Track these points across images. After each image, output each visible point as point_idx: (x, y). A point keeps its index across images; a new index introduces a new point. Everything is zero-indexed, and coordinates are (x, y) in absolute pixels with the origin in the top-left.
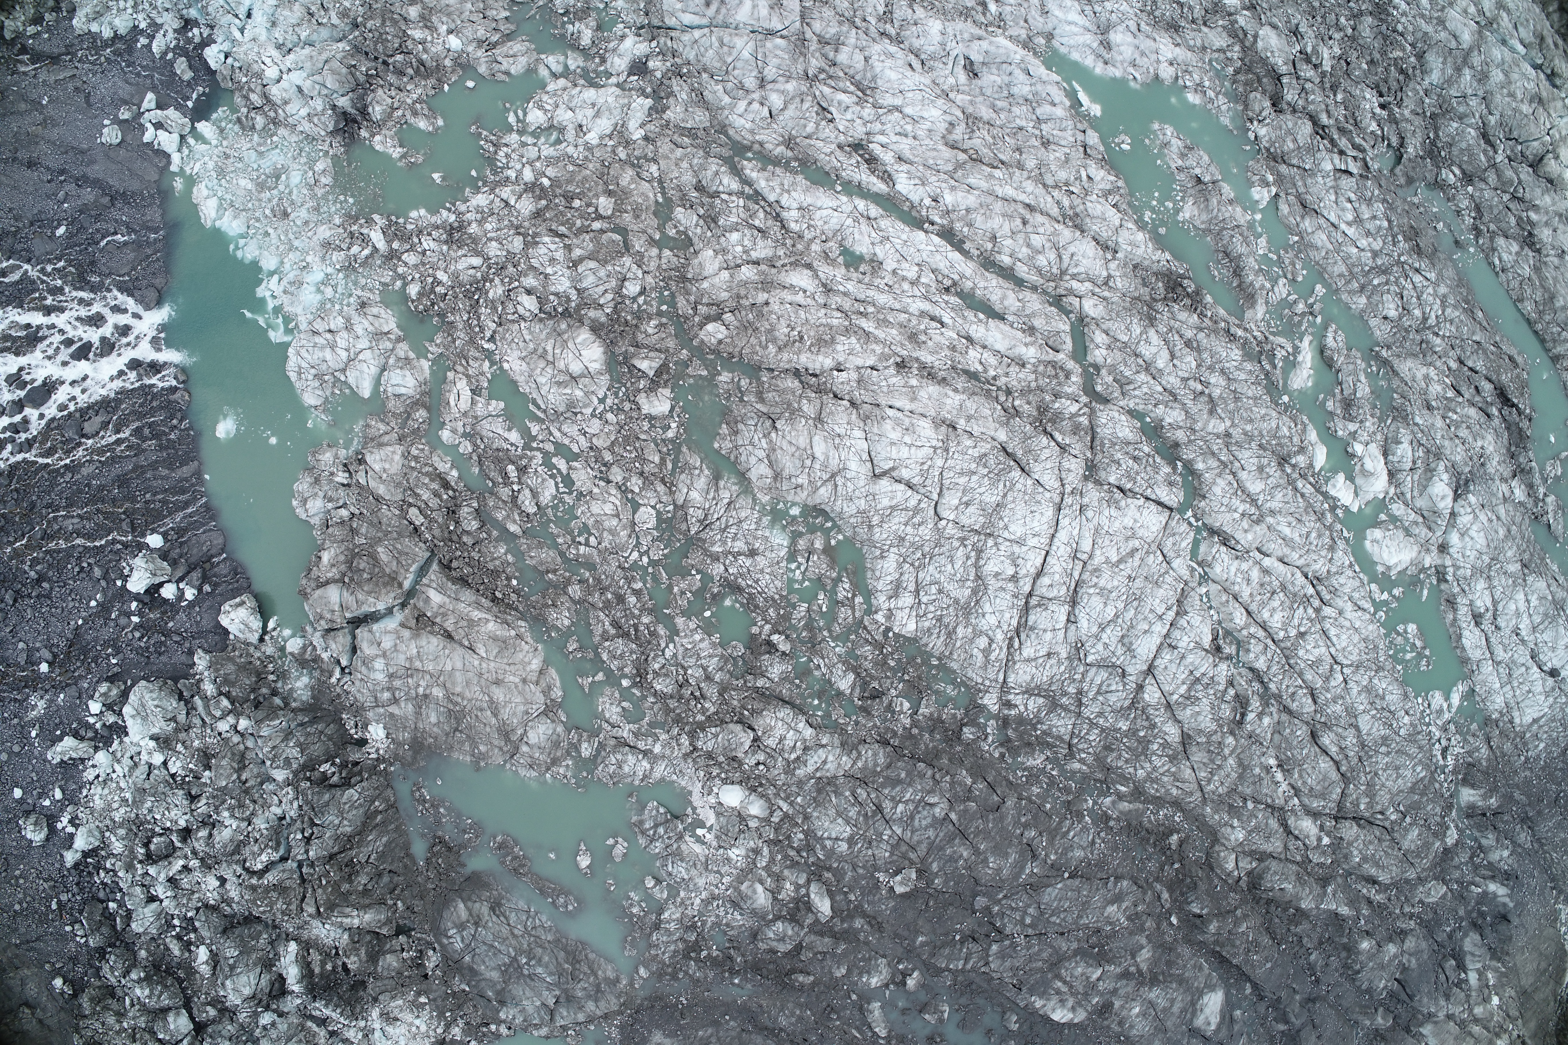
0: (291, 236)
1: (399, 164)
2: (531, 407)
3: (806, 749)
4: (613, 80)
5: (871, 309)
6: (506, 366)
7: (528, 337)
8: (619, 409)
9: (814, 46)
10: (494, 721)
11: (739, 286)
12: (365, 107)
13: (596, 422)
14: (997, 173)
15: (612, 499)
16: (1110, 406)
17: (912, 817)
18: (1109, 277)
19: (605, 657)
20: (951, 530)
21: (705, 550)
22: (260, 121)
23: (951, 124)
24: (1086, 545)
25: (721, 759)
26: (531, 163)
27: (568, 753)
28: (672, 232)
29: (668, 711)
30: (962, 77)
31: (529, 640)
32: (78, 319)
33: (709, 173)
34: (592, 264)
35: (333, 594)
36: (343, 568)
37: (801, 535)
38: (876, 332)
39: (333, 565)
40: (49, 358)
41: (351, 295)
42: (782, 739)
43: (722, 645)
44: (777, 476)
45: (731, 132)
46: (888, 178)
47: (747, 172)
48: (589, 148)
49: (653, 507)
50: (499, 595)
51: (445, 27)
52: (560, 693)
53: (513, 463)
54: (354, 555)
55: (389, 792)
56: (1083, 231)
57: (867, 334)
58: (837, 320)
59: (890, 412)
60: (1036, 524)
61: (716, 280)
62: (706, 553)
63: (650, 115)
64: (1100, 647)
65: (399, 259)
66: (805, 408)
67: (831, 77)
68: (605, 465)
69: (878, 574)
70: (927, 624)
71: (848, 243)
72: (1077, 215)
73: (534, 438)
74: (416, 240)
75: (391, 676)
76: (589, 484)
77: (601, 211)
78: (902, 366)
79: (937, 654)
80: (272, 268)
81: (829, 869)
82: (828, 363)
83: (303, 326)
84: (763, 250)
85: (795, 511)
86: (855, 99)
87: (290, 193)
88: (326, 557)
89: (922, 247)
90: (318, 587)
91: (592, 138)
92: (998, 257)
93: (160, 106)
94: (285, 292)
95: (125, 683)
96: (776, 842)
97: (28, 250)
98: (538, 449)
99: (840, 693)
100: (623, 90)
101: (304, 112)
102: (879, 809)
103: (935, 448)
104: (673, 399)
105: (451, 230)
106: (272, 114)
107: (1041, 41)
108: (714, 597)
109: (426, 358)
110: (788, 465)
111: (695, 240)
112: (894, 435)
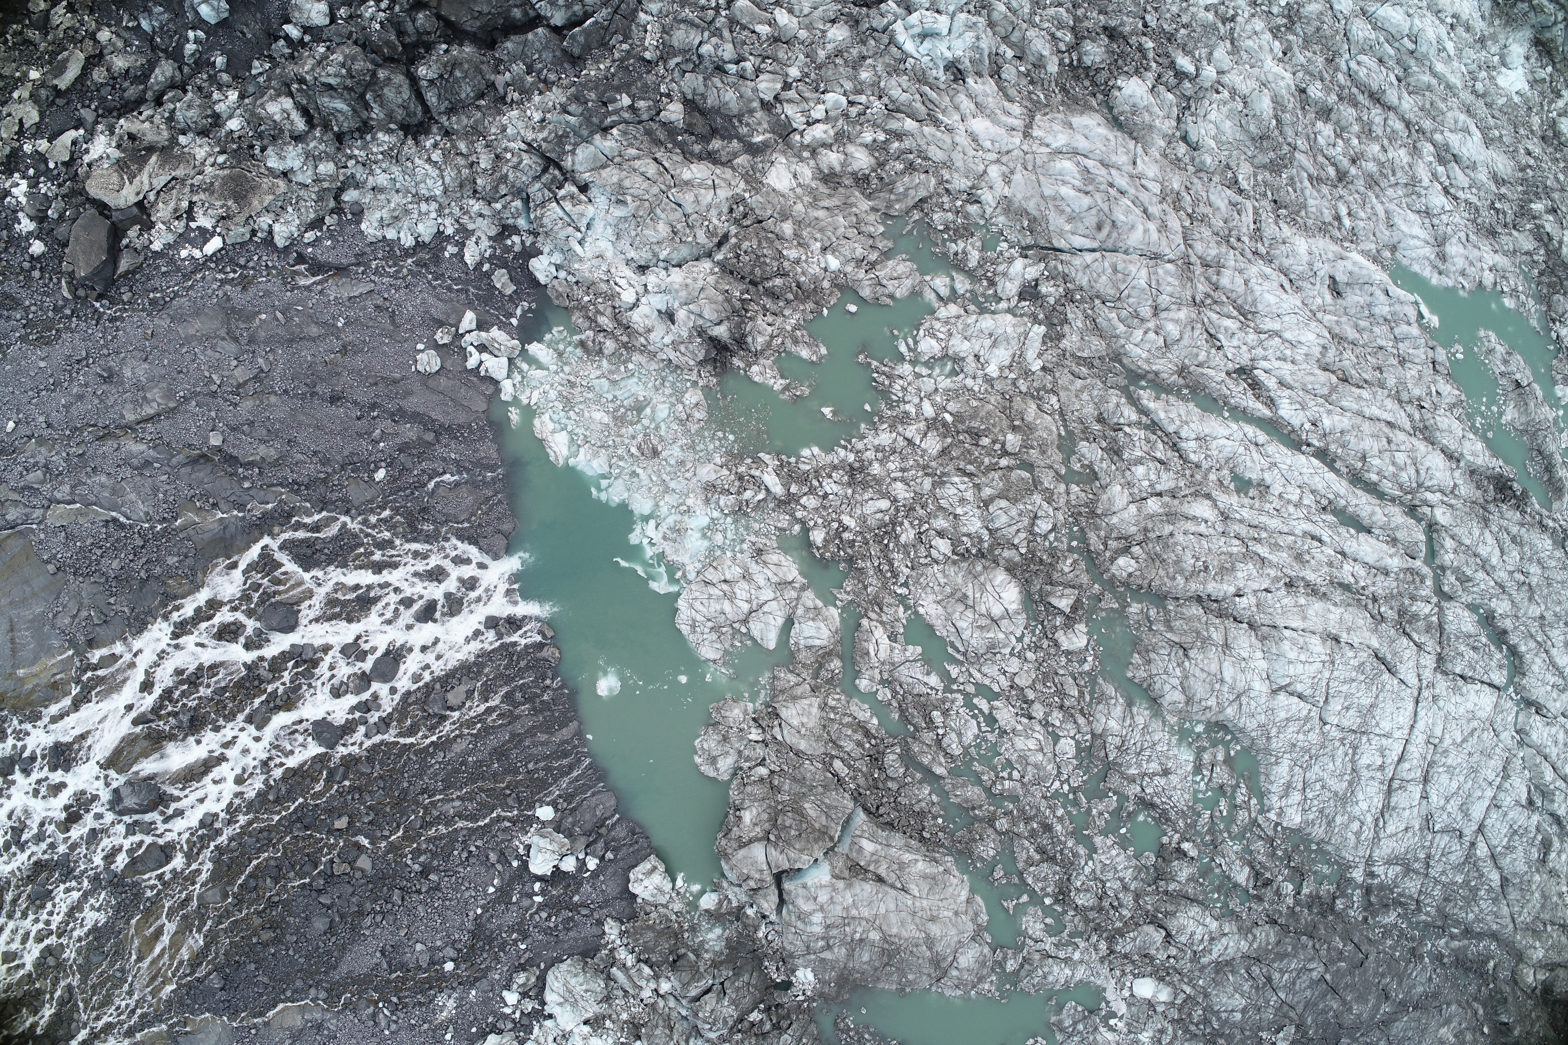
0: (667, 478)
1: (781, 397)
2: (950, 650)
3: (1212, 939)
4: (1003, 305)
5: (1264, 535)
6: (921, 610)
7: (943, 581)
8: (1036, 646)
9: (1198, 270)
10: (928, 953)
11: (1145, 519)
12: (744, 336)
13: (1015, 660)
14: (1365, 394)
15: (1036, 735)
16: (1453, 603)
17: (1294, 983)
18: (1455, 485)
19: (1030, 881)
20: (1335, 733)
21: (1122, 773)
22: (610, 345)
23: (1324, 347)
24: (1438, 732)
25: (1136, 957)
26: (928, 396)
27: (993, 970)
28: (1077, 467)
29: (1087, 921)
30: (1328, 298)
31: (956, 873)
32: (416, 574)
33: (1111, 406)
34: (1003, 503)
35: (758, 851)
36: (767, 826)
37: (1204, 749)
38: (1271, 557)
39: (756, 824)
40: (389, 622)
41: (743, 541)
42: (1192, 935)
43: (1137, 857)
44: (1189, 701)
45: (1125, 361)
46: (1271, 403)
47: (1145, 402)
48: (989, 380)
49: (1073, 738)
50: (926, 835)
51: (818, 245)
52: (986, 918)
53: (936, 708)
54: (778, 813)
55: (813, 1028)
56: (1433, 444)
57: (1263, 560)
58: (1236, 548)
59: (1287, 633)
60: (1401, 719)
61: (1125, 515)
62: (1123, 776)
63: (1044, 343)
64: (1445, 816)
65: (797, 502)
66: (1214, 636)
67: (1216, 302)
68: (1026, 702)
69: (1272, 778)
70: (1311, 817)
71: (1239, 470)
72: (1426, 427)
73: (955, 681)
74: (815, 483)
75: (828, 927)
76: (1013, 722)
77: (1009, 448)
78: (1290, 585)
79: (1316, 840)
80: (647, 512)
81: (1221, 1036)
82: (1232, 590)
83: (692, 576)
84: (1166, 482)
85: (1199, 728)
86: (1238, 324)
87: (657, 428)
88: (747, 817)
89: (1305, 470)
90: (740, 847)
91: (993, 370)
92: (1367, 475)
93: (481, 326)
94: (665, 538)
95: (539, 966)
96: (1180, 1020)
97: (345, 500)
98: (959, 691)
99: (1236, 885)
100: (1015, 315)
101: (668, 340)
102: (1269, 979)
103: (1324, 662)
104: (1088, 633)
105: (852, 471)
106: (625, 339)
107: (1387, 254)
108: (1129, 814)
109: (835, 606)
110: (1199, 689)
111: (1101, 475)
112: (1292, 655)
